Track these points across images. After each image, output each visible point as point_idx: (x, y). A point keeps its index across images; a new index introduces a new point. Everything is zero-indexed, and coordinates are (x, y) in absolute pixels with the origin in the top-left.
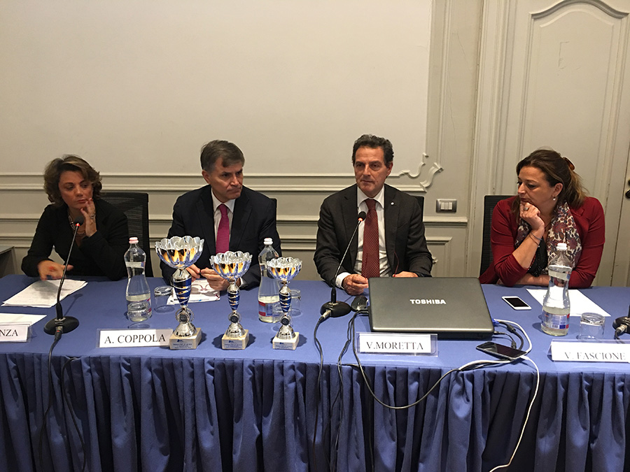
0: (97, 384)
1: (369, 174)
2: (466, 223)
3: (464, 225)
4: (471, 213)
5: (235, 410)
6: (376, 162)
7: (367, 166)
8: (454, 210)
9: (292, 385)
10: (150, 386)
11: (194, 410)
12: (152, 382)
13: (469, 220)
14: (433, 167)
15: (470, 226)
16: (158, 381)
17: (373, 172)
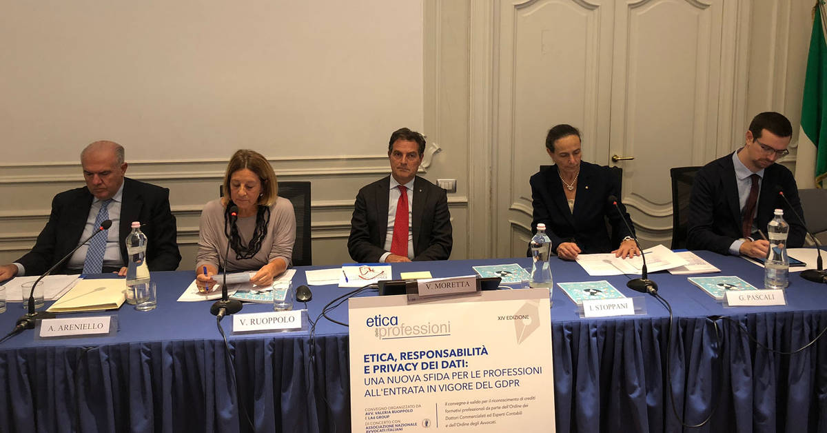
0: (114, 373)
1: (406, 162)
6: (412, 153)
10: (170, 370)
12: (173, 367)
17: (409, 161)
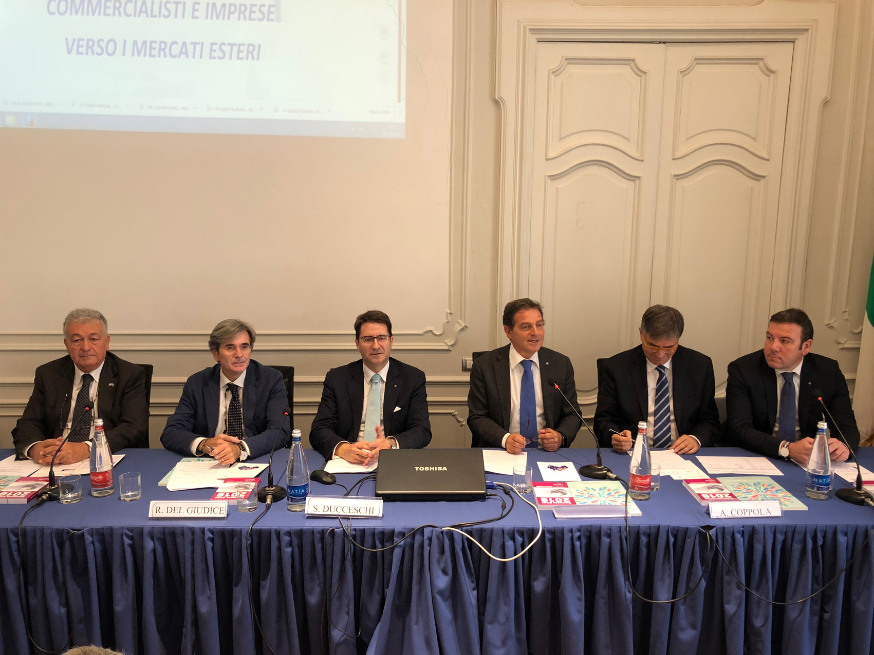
0: (99, 554)
5: (234, 575)
9: (289, 550)
11: (193, 576)
16: (159, 550)
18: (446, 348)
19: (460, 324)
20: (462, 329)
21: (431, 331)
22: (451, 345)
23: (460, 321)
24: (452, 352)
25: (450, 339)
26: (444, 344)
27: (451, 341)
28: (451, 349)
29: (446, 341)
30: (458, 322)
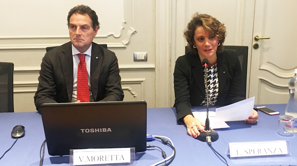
1: (80, 34)
2: (154, 68)
3: (153, 69)
4: (157, 61)
6: (85, 25)
7: (78, 28)
8: (145, 60)
13: (156, 66)
14: (130, 30)
15: (156, 70)
17: (83, 33)
18: (123, 46)
19: (132, 30)
20: (133, 34)
21: (112, 35)
22: (126, 44)
23: (131, 28)
24: (127, 49)
25: (125, 40)
26: (121, 44)
27: (126, 41)
28: (126, 47)
29: (123, 41)
30: (130, 28)
